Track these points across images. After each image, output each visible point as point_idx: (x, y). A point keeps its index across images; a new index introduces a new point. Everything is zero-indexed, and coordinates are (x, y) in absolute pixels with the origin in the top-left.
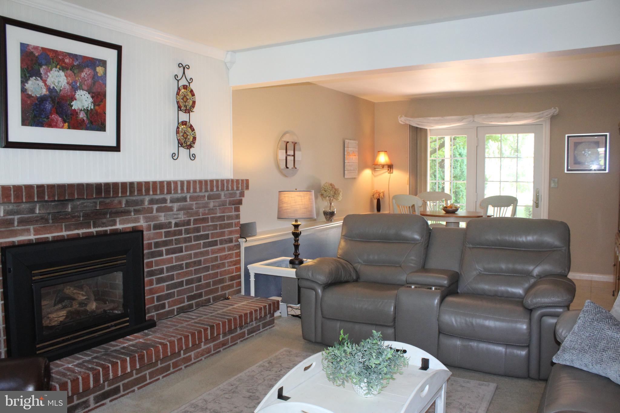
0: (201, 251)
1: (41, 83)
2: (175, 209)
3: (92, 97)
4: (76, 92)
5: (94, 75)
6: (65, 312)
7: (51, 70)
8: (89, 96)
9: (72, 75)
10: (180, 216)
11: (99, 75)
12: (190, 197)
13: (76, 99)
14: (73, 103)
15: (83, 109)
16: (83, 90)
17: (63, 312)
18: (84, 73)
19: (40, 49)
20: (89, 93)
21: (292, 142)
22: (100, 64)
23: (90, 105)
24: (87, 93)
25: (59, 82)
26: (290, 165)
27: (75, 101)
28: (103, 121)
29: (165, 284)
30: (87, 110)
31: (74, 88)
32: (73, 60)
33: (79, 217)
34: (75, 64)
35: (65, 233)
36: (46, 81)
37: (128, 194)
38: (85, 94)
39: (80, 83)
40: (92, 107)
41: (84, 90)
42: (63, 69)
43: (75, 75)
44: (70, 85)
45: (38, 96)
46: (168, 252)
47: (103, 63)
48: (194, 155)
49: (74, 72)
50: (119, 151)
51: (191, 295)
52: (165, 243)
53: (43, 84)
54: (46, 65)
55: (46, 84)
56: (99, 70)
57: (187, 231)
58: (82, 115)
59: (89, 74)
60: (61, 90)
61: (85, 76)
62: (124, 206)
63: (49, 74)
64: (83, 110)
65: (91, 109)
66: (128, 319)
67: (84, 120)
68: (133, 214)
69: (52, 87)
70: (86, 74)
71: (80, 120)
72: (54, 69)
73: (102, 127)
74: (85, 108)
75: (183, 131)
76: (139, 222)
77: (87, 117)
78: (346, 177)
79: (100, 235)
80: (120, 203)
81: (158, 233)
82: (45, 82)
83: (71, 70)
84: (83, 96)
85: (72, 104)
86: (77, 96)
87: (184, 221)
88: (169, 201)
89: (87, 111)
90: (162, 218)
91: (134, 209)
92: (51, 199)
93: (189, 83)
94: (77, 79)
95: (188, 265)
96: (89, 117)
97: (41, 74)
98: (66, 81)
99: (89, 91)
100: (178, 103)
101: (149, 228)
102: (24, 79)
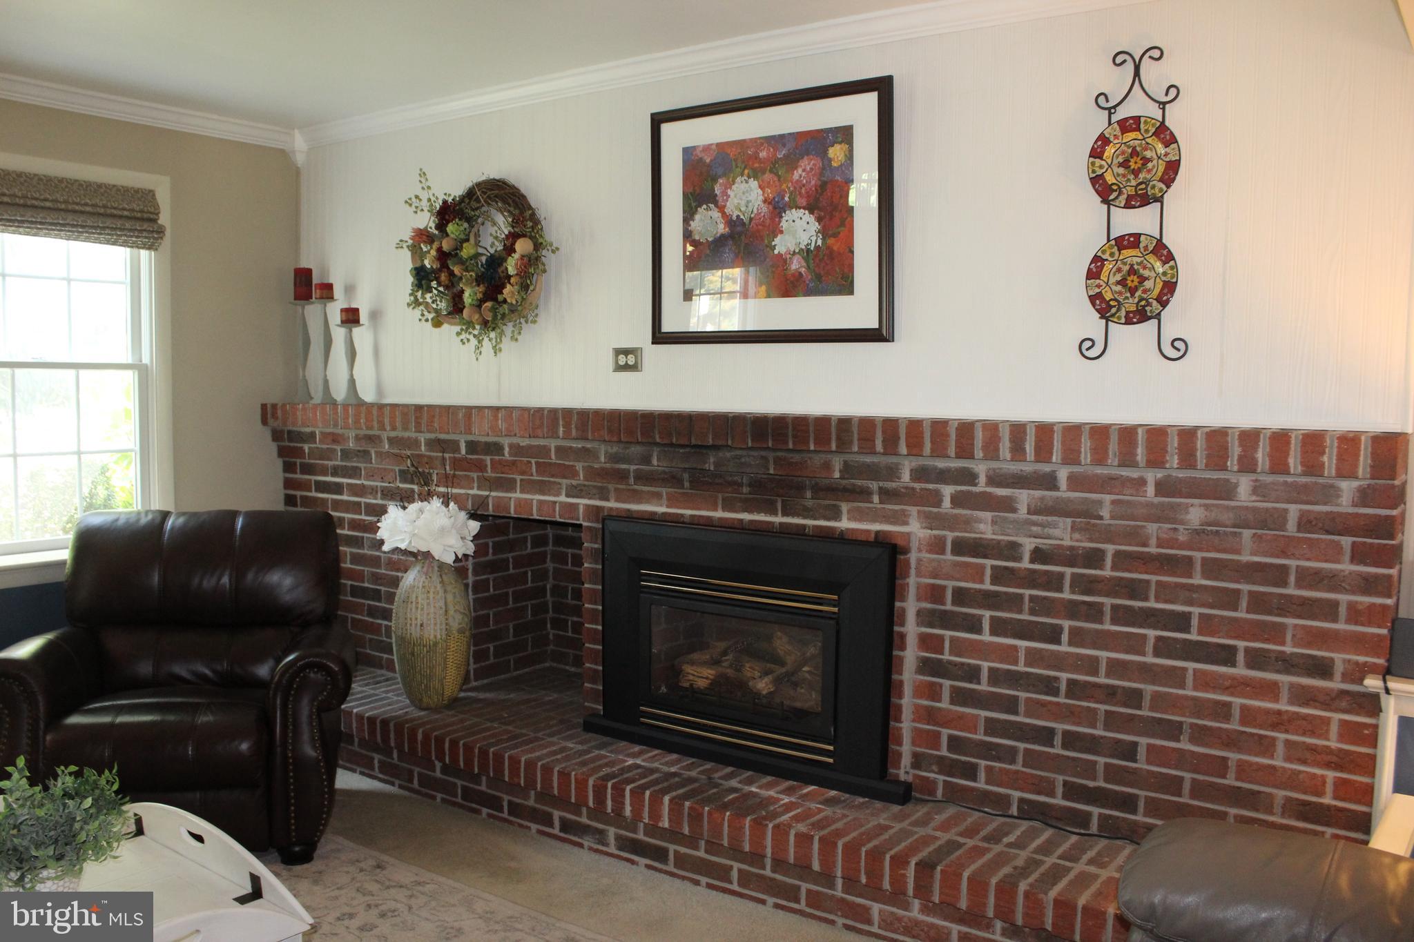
0: (1145, 663)
1: (716, 214)
2: (1023, 510)
3: (819, 220)
4: (781, 217)
5: (824, 168)
6: (713, 672)
7: (734, 182)
8: (810, 218)
9: (774, 182)
10: (1056, 532)
11: (834, 164)
13: (782, 232)
14: (776, 241)
15: (797, 251)
16: (798, 207)
18: (800, 171)
19: (714, 147)
20: (811, 212)
22: (837, 138)
23: (814, 239)
24: (807, 212)
25: (748, 202)
27: (779, 237)
28: (846, 270)
29: (984, 713)
30: (808, 251)
31: (777, 208)
32: (776, 150)
33: (741, 485)
34: (780, 155)
35: (719, 514)
36: (725, 206)
37: (834, 447)
38: (801, 215)
39: (791, 193)
40: (820, 242)
41: (800, 208)
42: (755, 174)
43: (779, 180)
44: (770, 203)
45: (710, 239)
46: (998, 627)
47: (845, 134)
48: (1179, 344)
49: (777, 174)
50: (892, 339)
51: (1085, 787)
52: (990, 600)
53: (720, 214)
54: (724, 175)
55: (723, 213)
56: (836, 153)
57: (1086, 585)
58: (796, 265)
59: (811, 169)
60: (751, 219)
61: (801, 176)
62: (837, 475)
63: (729, 192)
64: (799, 253)
65: (817, 248)
66: (831, 748)
67: (800, 274)
69: (734, 218)
70: (804, 170)
71: (793, 275)
72: (738, 179)
73: (845, 286)
74: (804, 247)
75: (1124, 268)
76: (906, 523)
77: (808, 267)
80: (827, 466)
81: (967, 565)
82: (722, 209)
83: (771, 171)
84: (798, 221)
85: (773, 243)
86: (784, 224)
87: (1071, 548)
88: (982, 479)
89: (807, 254)
90: (985, 527)
91: (880, 488)
92: (666, 441)
93: (1163, 105)
94: (784, 186)
95: (1075, 689)
96: (812, 266)
97: (716, 195)
98: (761, 198)
99: (811, 209)
100: (1097, 181)
101: (937, 546)
102: (689, 214)
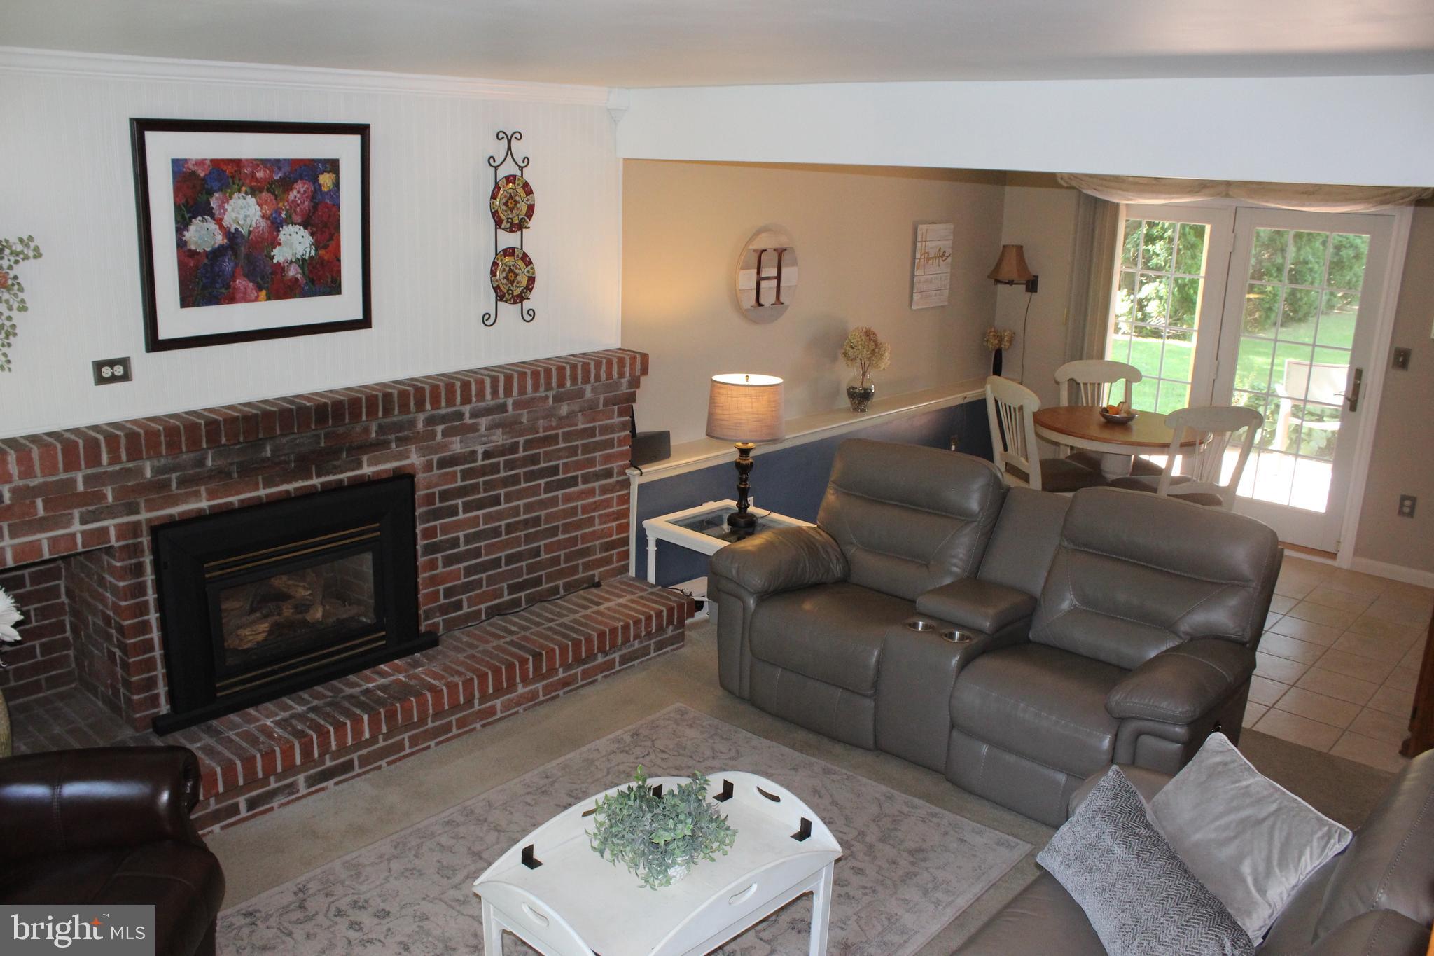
0: (541, 500)
1: (213, 226)
2: (483, 428)
3: (312, 234)
4: (279, 231)
5: (315, 192)
6: (267, 625)
7: (231, 198)
8: (306, 233)
9: (271, 200)
10: (494, 438)
11: (325, 189)
12: (514, 404)
13: (280, 244)
14: (276, 252)
15: (294, 260)
16: (294, 223)
17: (263, 626)
18: (295, 192)
19: (208, 162)
20: (306, 228)
21: (775, 250)
22: (326, 168)
23: (308, 250)
24: (302, 228)
25: (246, 216)
26: (768, 297)
27: (278, 248)
28: (334, 275)
29: (462, 566)
30: (304, 260)
31: (276, 224)
32: (272, 171)
33: (287, 463)
34: (276, 177)
35: (262, 492)
36: (221, 219)
37: (380, 414)
38: (297, 230)
39: (287, 211)
40: (313, 253)
41: (296, 224)
42: (253, 192)
43: (276, 199)
44: (267, 219)
45: (208, 249)
46: (468, 507)
47: (333, 166)
48: (531, 312)
49: (273, 194)
50: (370, 326)
51: (518, 583)
52: (462, 492)
53: (217, 227)
54: (221, 190)
55: (221, 226)
56: (326, 180)
57: (510, 465)
58: (293, 272)
59: (305, 192)
60: (250, 232)
61: (295, 197)
62: (373, 435)
63: (226, 206)
64: (295, 262)
65: (311, 257)
66: (384, 633)
67: (297, 279)
68: (393, 445)
69: (233, 230)
70: (298, 192)
71: (290, 280)
72: (236, 195)
73: (334, 288)
74: (299, 257)
75: (507, 269)
76: (408, 457)
77: (304, 273)
78: (914, 307)
79: (329, 490)
80: (366, 430)
81: (447, 474)
82: (219, 222)
83: (268, 190)
84: (294, 235)
85: (272, 254)
86: (282, 237)
87: (503, 445)
88: (467, 415)
89: (302, 262)
90: (457, 446)
91: (396, 437)
92: (232, 442)
93: (521, 169)
94: (281, 205)
95: (510, 528)
96: (307, 272)
97: (212, 208)
98: (259, 213)
99: (305, 224)
100: (495, 214)
101: (428, 467)
102: (182, 224)
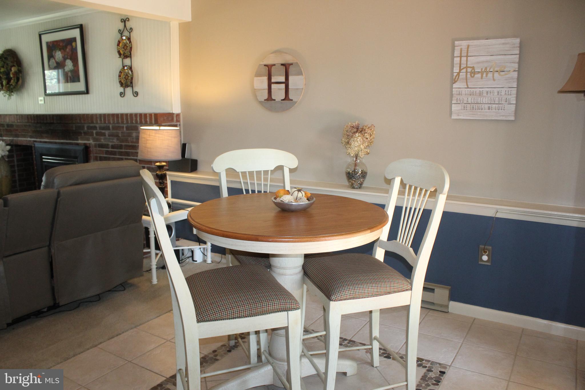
2: (107, 135)
7: (56, 52)
9: (63, 52)
11: (74, 47)
12: (112, 127)
14: (65, 68)
16: (68, 59)
19: (52, 42)
20: (71, 60)
21: (282, 65)
22: (74, 40)
25: (59, 57)
26: (278, 95)
28: (78, 76)
31: (65, 59)
32: (63, 43)
36: (55, 58)
39: (67, 55)
40: (73, 68)
42: (60, 50)
45: (53, 67)
48: (136, 93)
50: (88, 94)
54: (54, 50)
56: (74, 44)
58: (69, 74)
59: (70, 49)
60: (60, 62)
61: (68, 51)
63: (56, 55)
65: (73, 70)
67: (70, 77)
68: (83, 135)
69: (57, 61)
73: (78, 80)
74: (70, 70)
75: (126, 74)
76: (89, 141)
77: (72, 75)
78: (454, 117)
80: (72, 127)
81: (101, 150)
83: (63, 49)
84: (69, 62)
86: (66, 63)
87: (117, 145)
90: (102, 140)
91: (83, 132)
93: (130, 33)
97: (53, 55)
98: (62, 56)
100: (119, 52)
101: (95, 146)
102: (49, 61)
